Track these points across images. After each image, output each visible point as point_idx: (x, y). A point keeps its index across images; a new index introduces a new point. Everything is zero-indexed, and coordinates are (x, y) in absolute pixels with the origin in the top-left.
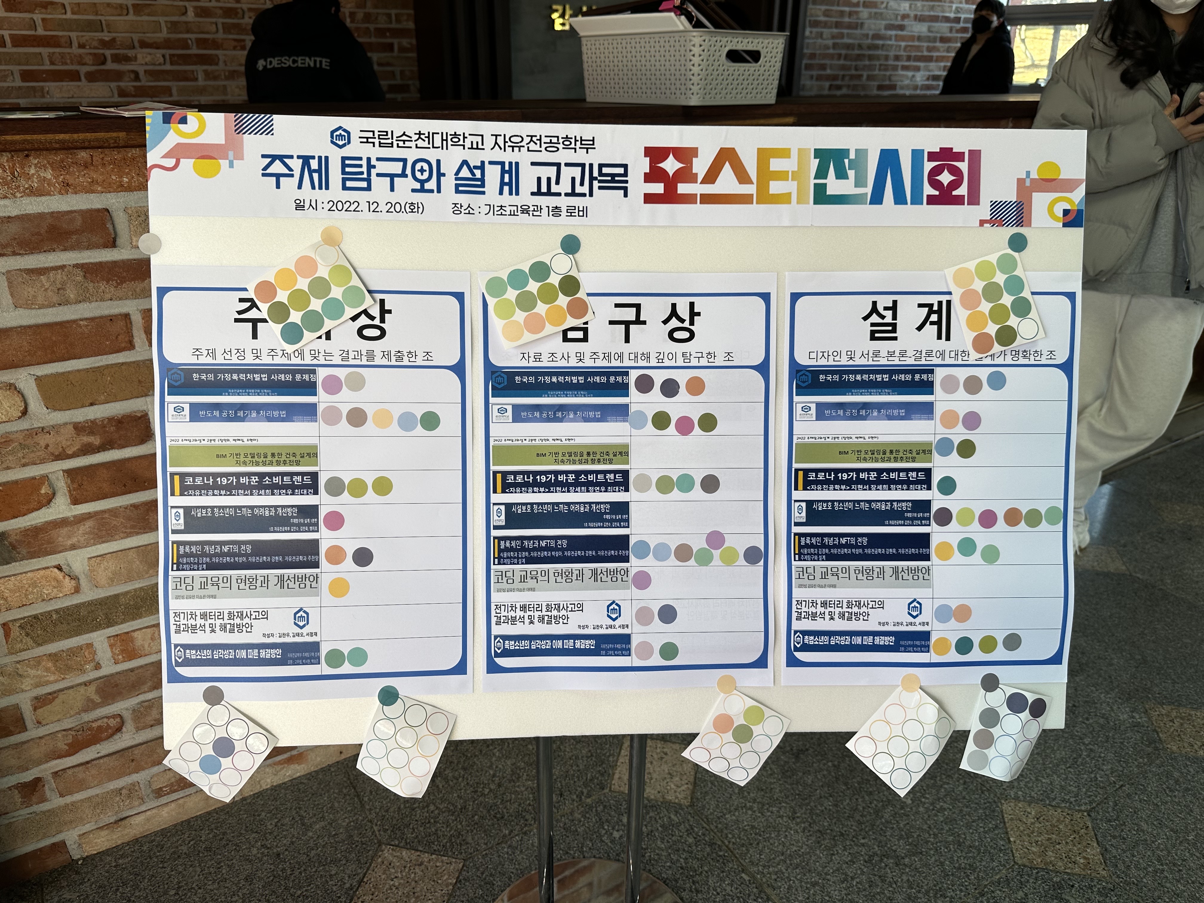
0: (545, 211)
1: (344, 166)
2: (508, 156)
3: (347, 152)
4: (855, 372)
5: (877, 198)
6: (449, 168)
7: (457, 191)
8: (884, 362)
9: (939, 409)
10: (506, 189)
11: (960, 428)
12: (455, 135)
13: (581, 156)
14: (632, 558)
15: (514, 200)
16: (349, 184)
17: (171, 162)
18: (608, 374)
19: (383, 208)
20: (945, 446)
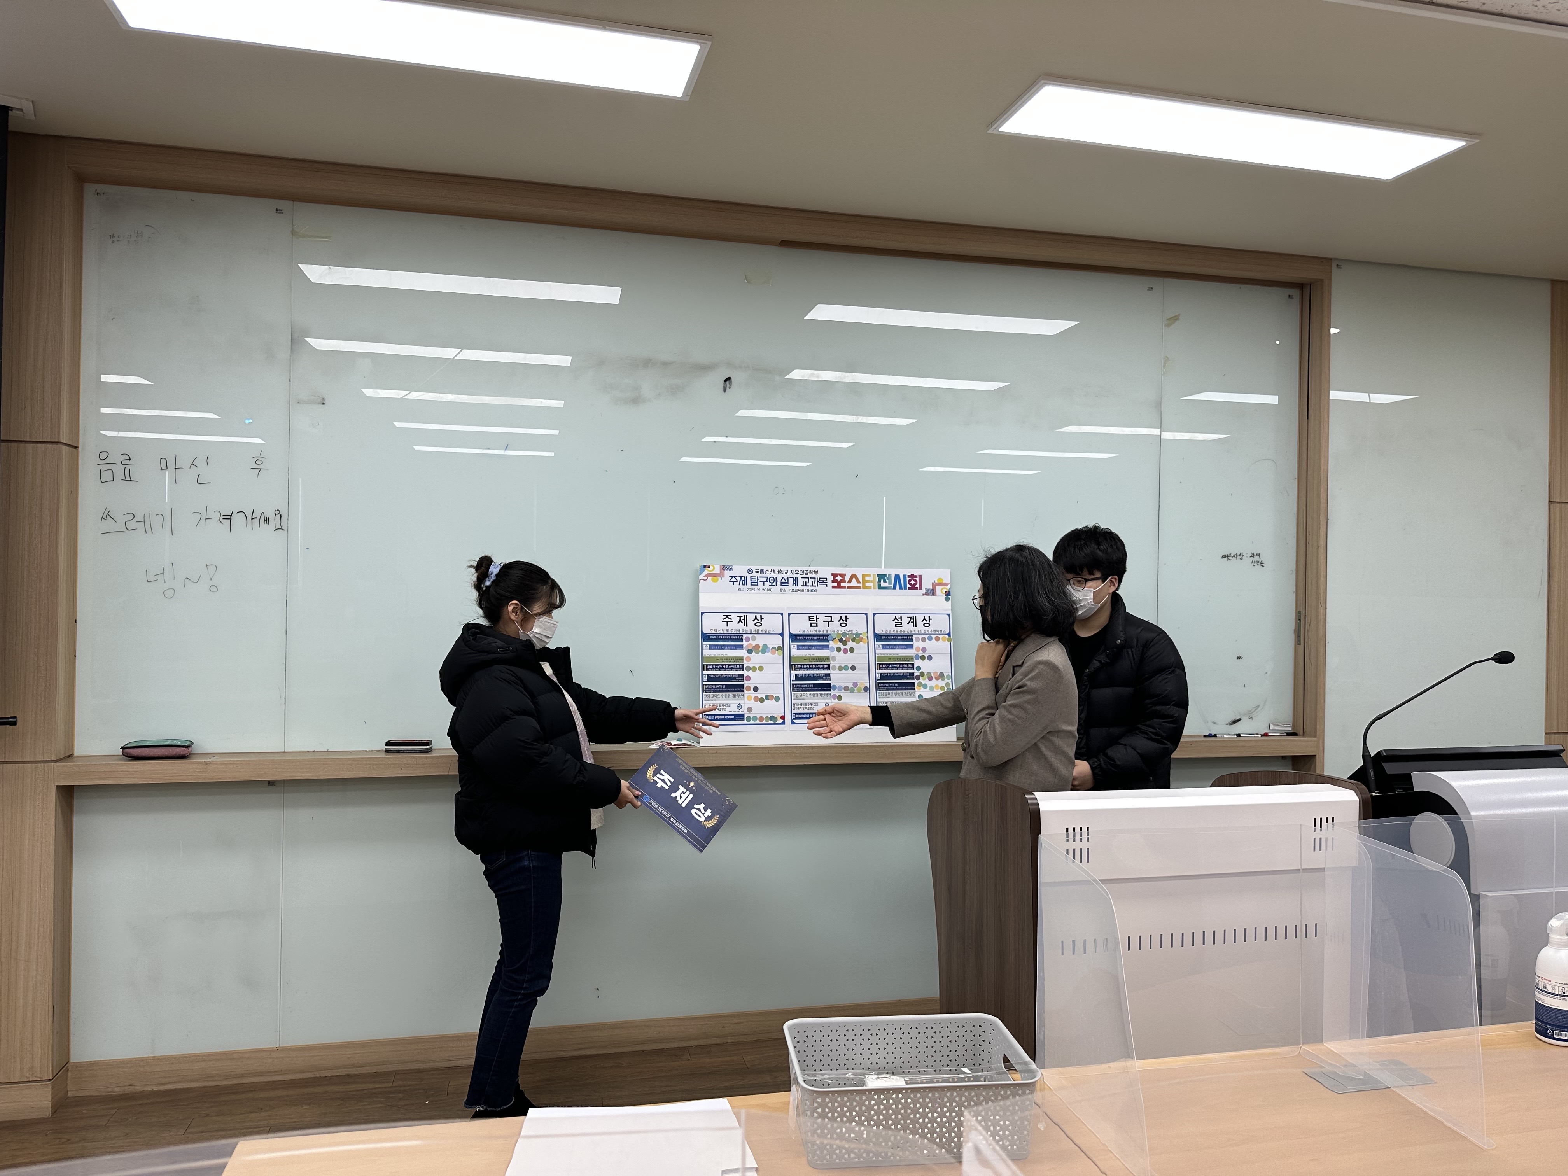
0: (805, 591)
1: (751, 579)
2: (795, 576)
3: (752, 575)
4: (892, 636)
5: (895, 588)
6: (779, 579)
7: (781, 585)
8: (899, 633)
9: (915, 646)
10: (794, 585)
11: (921, 652)
12: (781, 570)
13: (814, 576)
14: (832, 690)
15: (797, 587)
16: (752, 584)
17: (705, 578)
18: (823, 636)
19: (761, 590)
20: (917, 657)
